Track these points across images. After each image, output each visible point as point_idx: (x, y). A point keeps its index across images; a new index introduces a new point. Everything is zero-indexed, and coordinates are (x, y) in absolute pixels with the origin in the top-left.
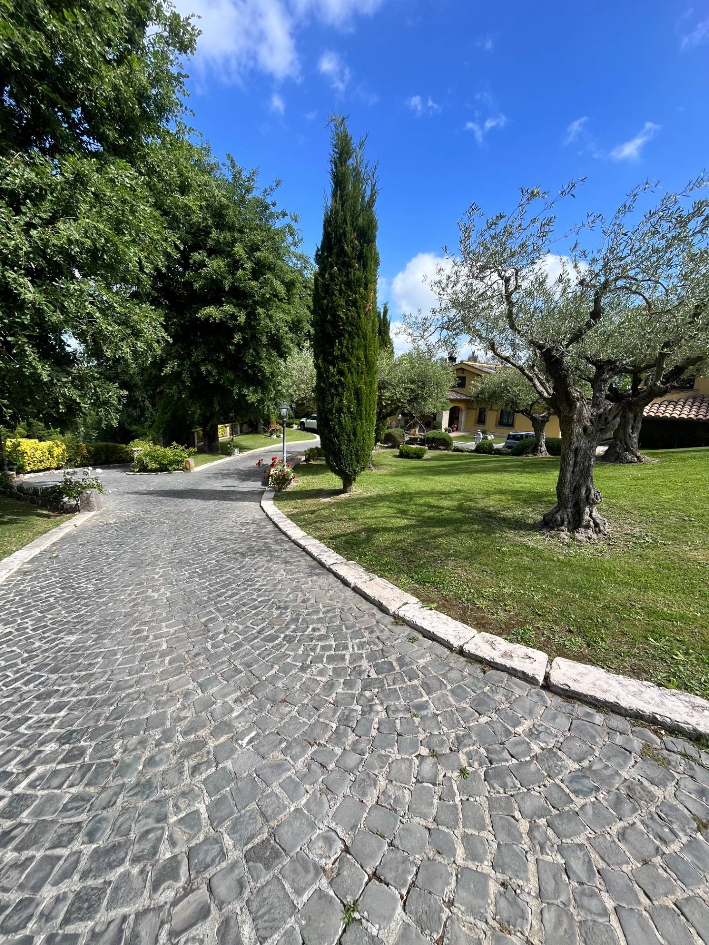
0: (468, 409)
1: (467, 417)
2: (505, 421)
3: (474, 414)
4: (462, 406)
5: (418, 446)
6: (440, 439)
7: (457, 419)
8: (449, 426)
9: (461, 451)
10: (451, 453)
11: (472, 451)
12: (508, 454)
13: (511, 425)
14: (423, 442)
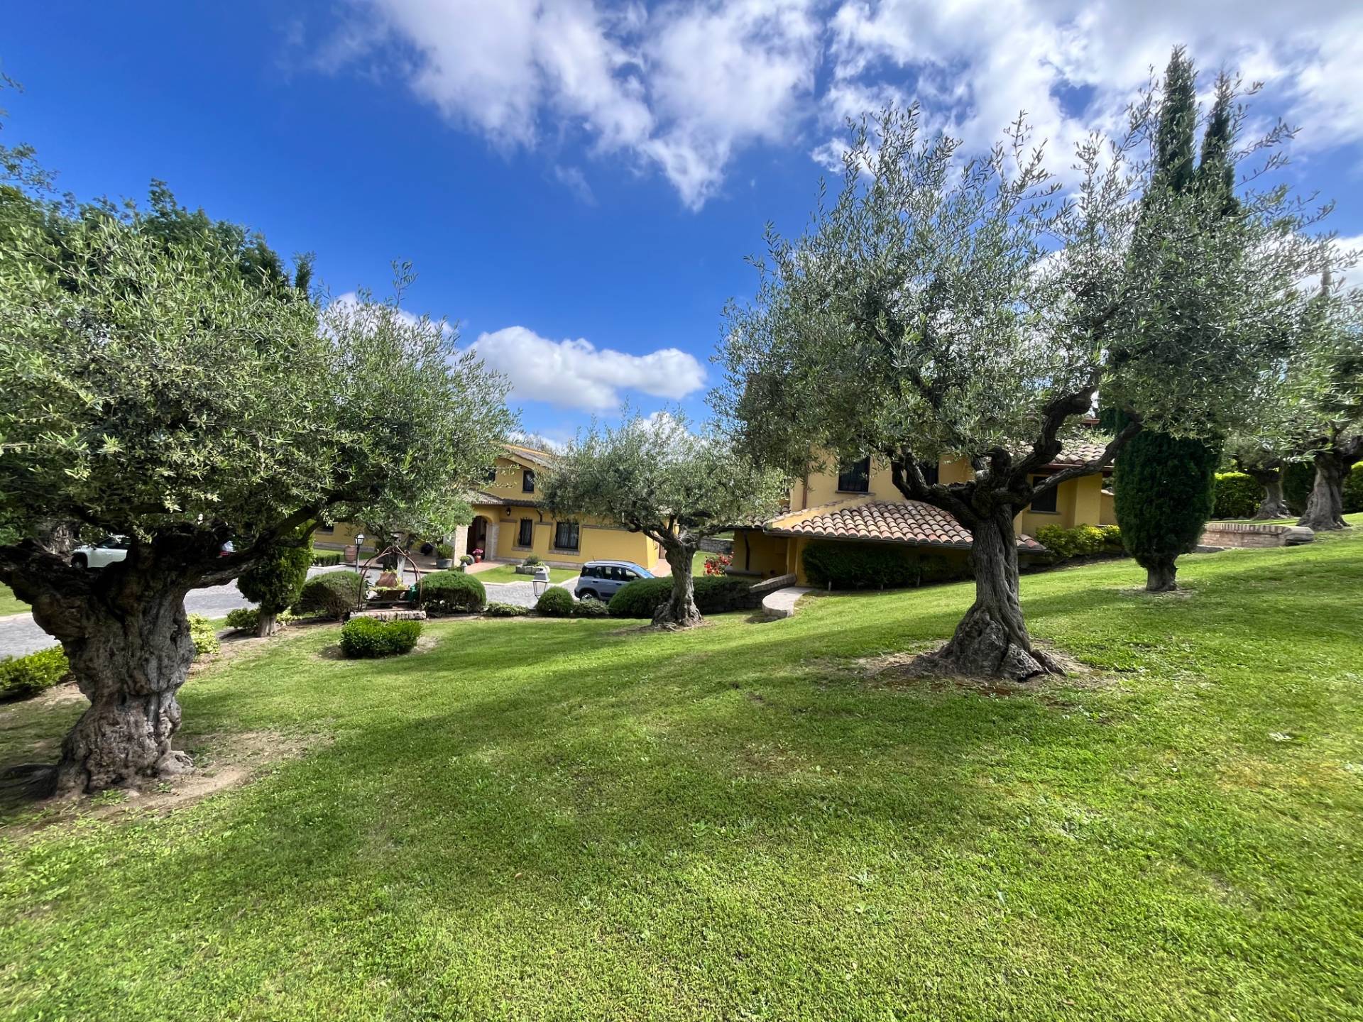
0: (502, 520)
1: (500, 536)
2: (564, 540)
3: (513, 530)
4: (490, 515)
5: (402, 612)
6: (456, 591)
7: (483, 538)
8: (469, 552)
9: (505, 614)
10: (482, 622)
11: (527, 613)
12: (601, 615)
13: (574, 547)
14: (412, 599)
